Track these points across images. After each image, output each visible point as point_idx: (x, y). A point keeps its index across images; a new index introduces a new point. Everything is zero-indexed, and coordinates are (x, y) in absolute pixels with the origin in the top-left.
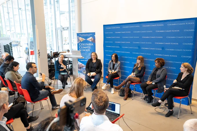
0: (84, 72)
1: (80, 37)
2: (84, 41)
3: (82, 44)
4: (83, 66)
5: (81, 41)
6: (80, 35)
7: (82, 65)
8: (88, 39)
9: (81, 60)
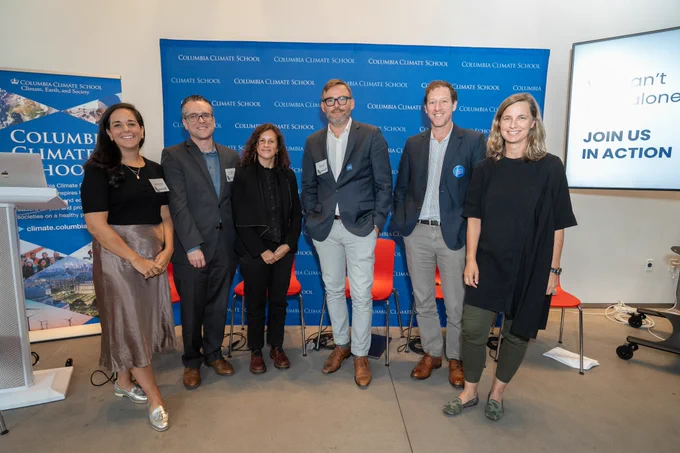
0: (54, 291)
1: (16, 96)
2: (45, 117)
3: (34, 137)
4: (48, 261)
5: (27, 119)
6: (15, 82)
7: (39, 256)
8: (75, 111)
9: (34, 229)
